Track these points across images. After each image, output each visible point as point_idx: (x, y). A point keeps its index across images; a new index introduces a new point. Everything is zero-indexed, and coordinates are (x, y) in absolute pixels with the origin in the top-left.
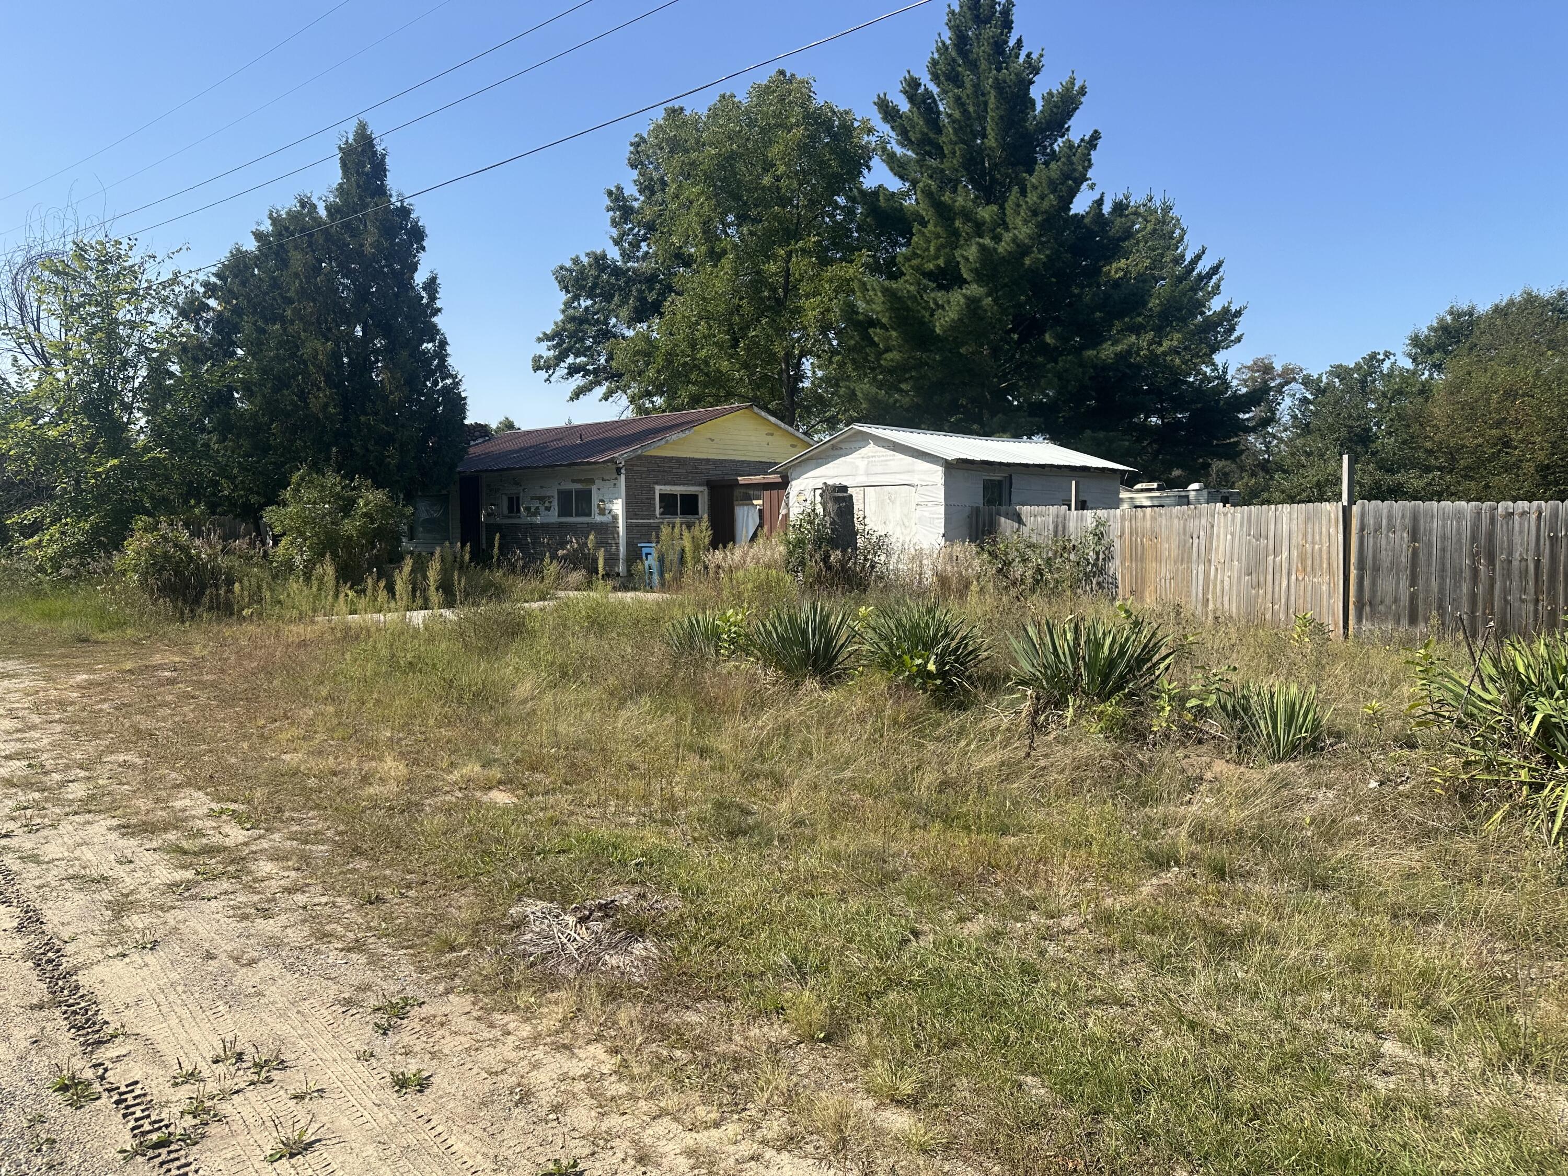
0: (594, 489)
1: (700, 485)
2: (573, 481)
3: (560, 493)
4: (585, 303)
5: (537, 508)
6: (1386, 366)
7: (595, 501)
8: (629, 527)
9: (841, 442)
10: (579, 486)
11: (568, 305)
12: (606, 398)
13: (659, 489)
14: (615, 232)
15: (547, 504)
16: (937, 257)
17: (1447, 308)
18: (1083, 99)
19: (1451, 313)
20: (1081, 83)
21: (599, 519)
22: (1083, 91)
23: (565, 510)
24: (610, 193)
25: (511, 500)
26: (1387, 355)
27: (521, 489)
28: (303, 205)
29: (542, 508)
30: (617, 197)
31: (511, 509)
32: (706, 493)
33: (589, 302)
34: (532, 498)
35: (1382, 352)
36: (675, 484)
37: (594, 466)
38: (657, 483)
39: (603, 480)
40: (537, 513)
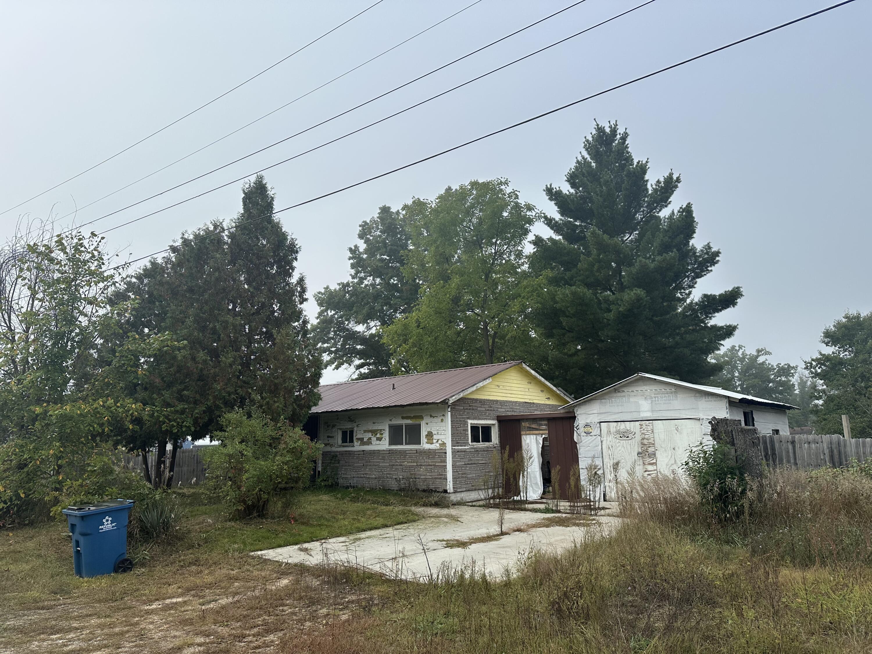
0: (423, 424)
1: (493, 419)
2: (403, 418)
3: (390, 427)
5: (370, 439)
7: (424, 433)
8: (454, 452)
10: (409, 422)
11: (320, 314)
13: (470, 422)
14: (353, 272)
15: (378, 436)
18: (679, 185)
20: (678, 175)
21: (425, 445)
22: (678, 180)
23: (395, 439)
24: (350, 249)
25: (344, 433)
27: (355, 425)
29: (374, 439)
30: (354, 251)
31: (344, 440)
32: (497, 425)
33: (333, 312)
34: (365, 431)
36: (479, 419)
37: (425, 406)
38: (469, 418)
39: (431, 416)
40: (369, 442)
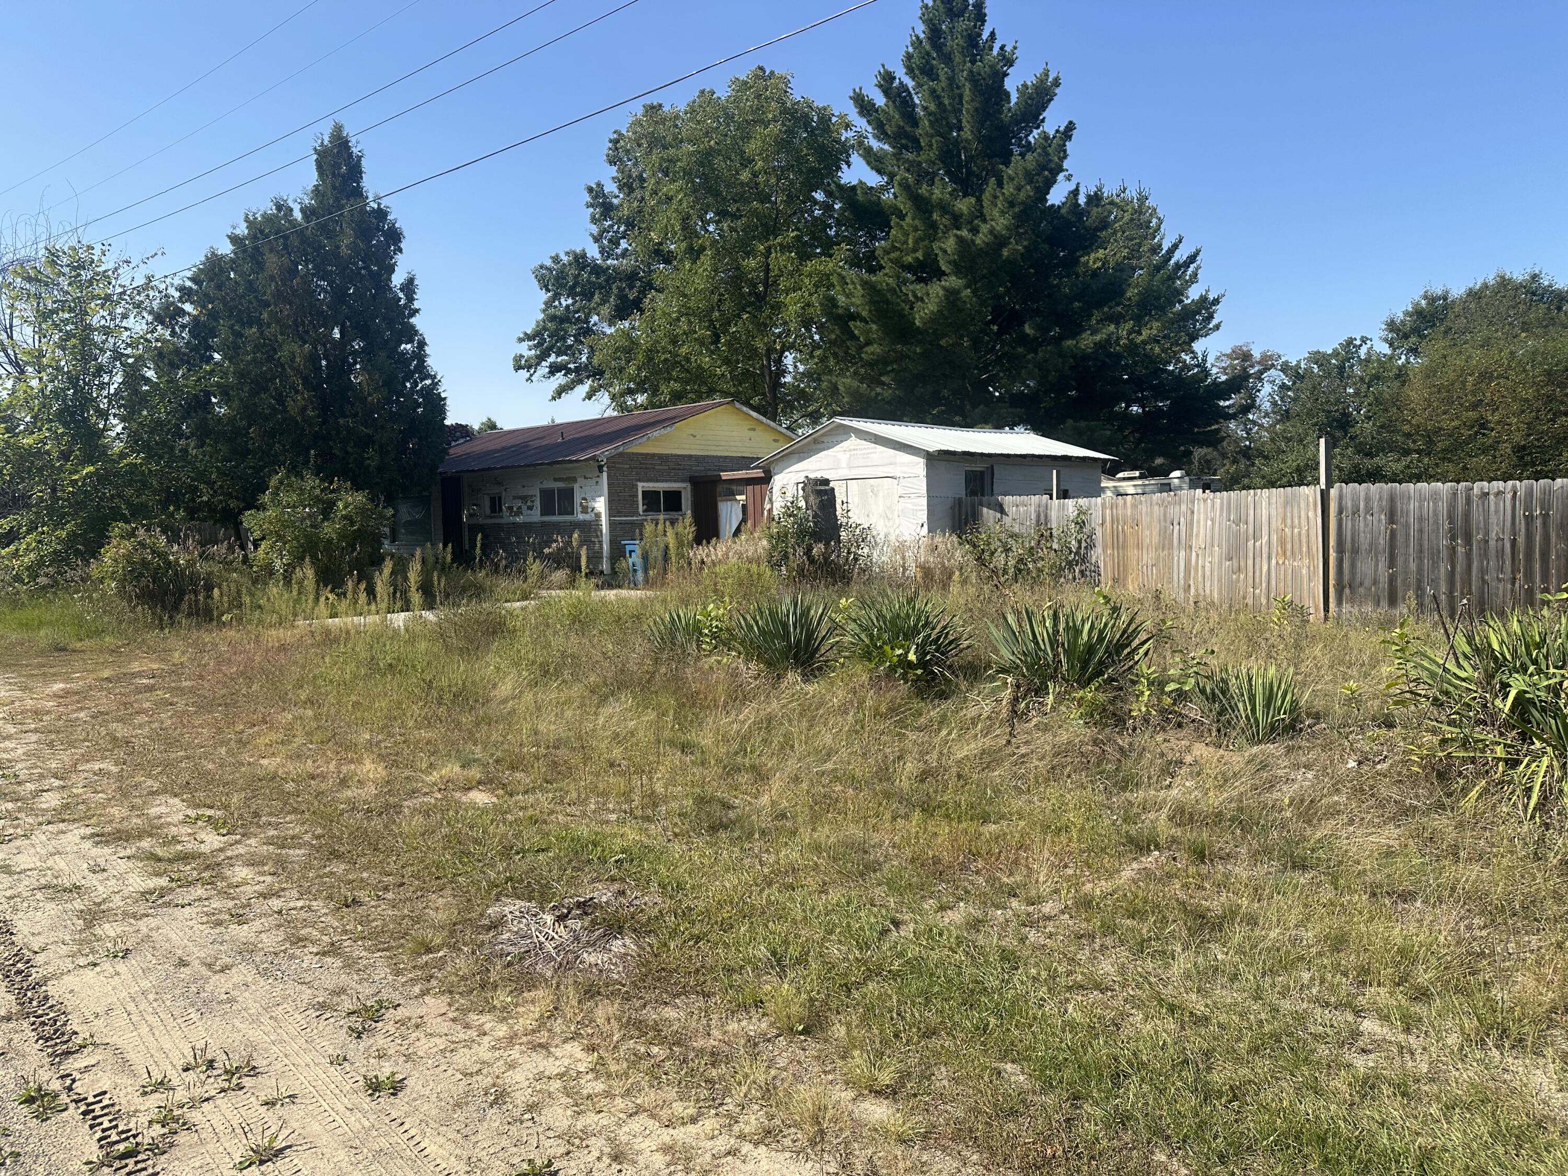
0: (576, 487)
1: (683, 481)
2: (555, 480)
3: (542, 491)
4: (566, 301)
5: (520, 508)
6: (1363, 352)
7: (577, 500)
8: (612, 525)
9: (823, 435)
10: (561, 485)
11: (549, 304)
12: (589, 396)
13: (641, 486)
14: (595, 229)
15: (529, 504)
16: (915, 250)
17: (1422, 293)
18: (1057, 91)
19: (1425, 297)
20: (1055, 75)
21: (581, 517)
22: (1057, 83)
23: (547, 510)
24: (590, 190)
25: (493, 500)
26: (1364, 340)
27: (503, 488)
28: (279, 207)
29: (524, 508)
30: (596, 193)
31: (493, 510)
32: (689, 489)
33: (570, 301)
34: (515, 498)
35: (1358, 338)
36: (658, 481)
37: (575, 465)
38: (640, 481)
39: (585, 478)
40: (519, 513)
